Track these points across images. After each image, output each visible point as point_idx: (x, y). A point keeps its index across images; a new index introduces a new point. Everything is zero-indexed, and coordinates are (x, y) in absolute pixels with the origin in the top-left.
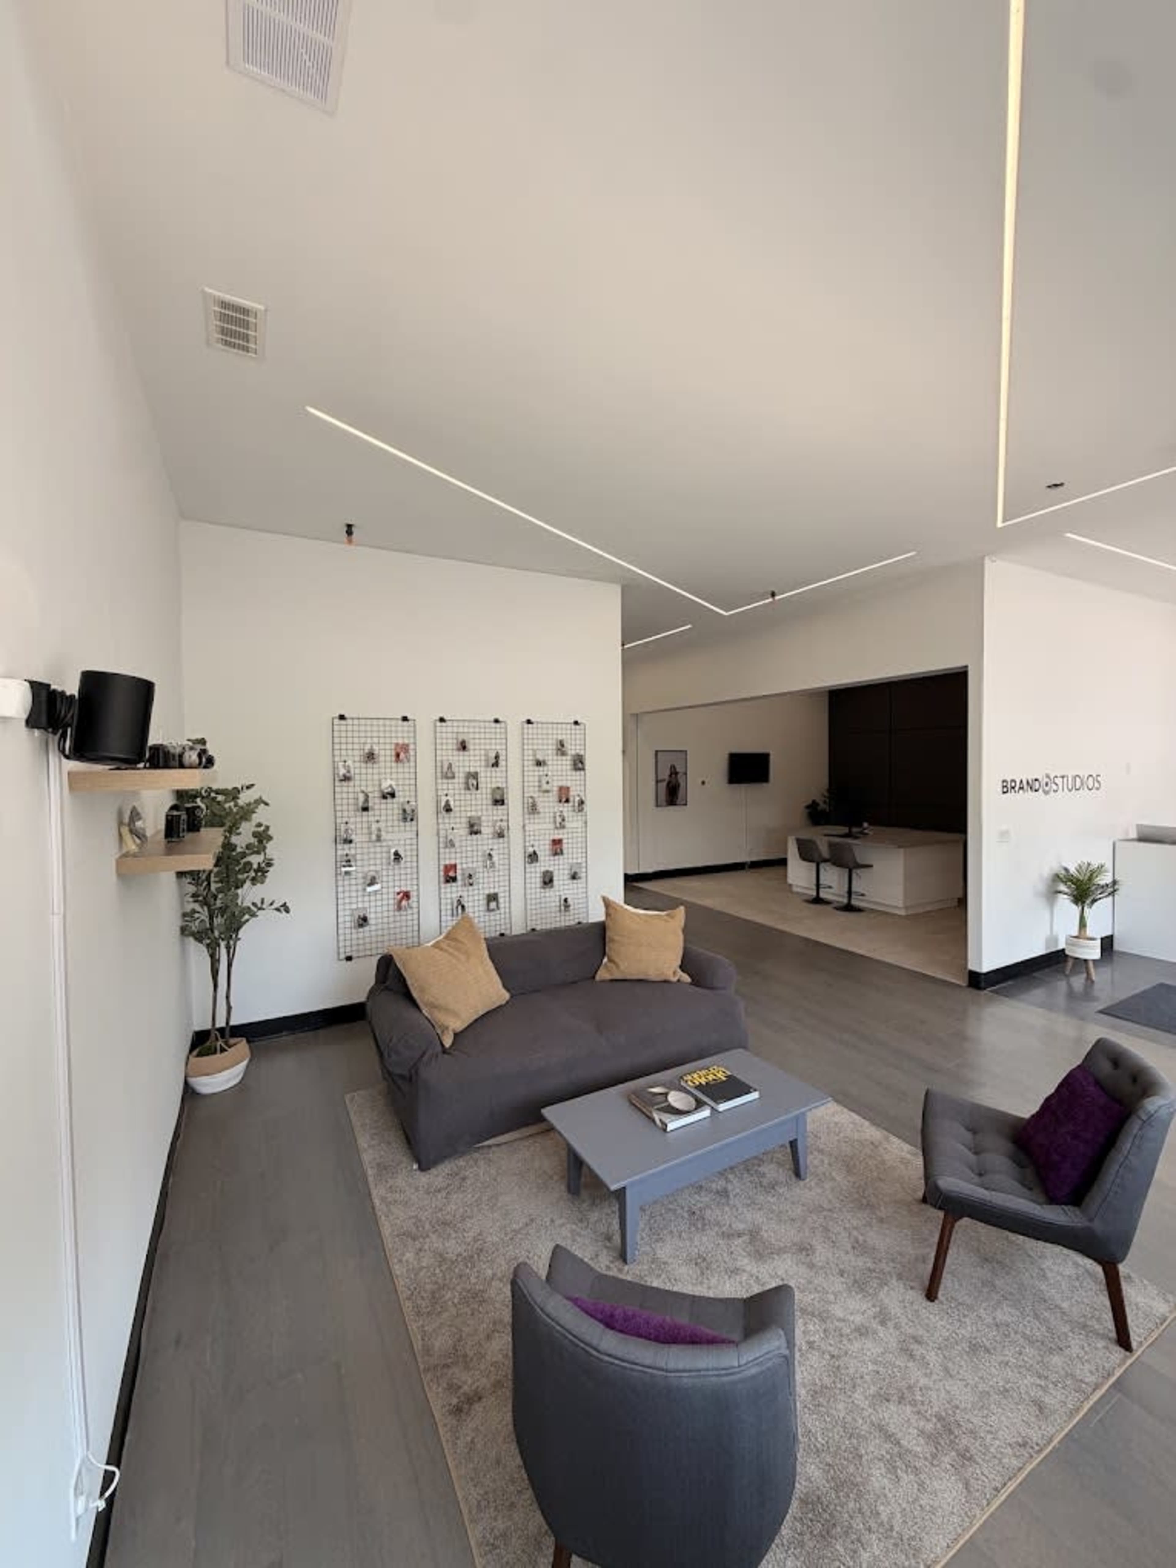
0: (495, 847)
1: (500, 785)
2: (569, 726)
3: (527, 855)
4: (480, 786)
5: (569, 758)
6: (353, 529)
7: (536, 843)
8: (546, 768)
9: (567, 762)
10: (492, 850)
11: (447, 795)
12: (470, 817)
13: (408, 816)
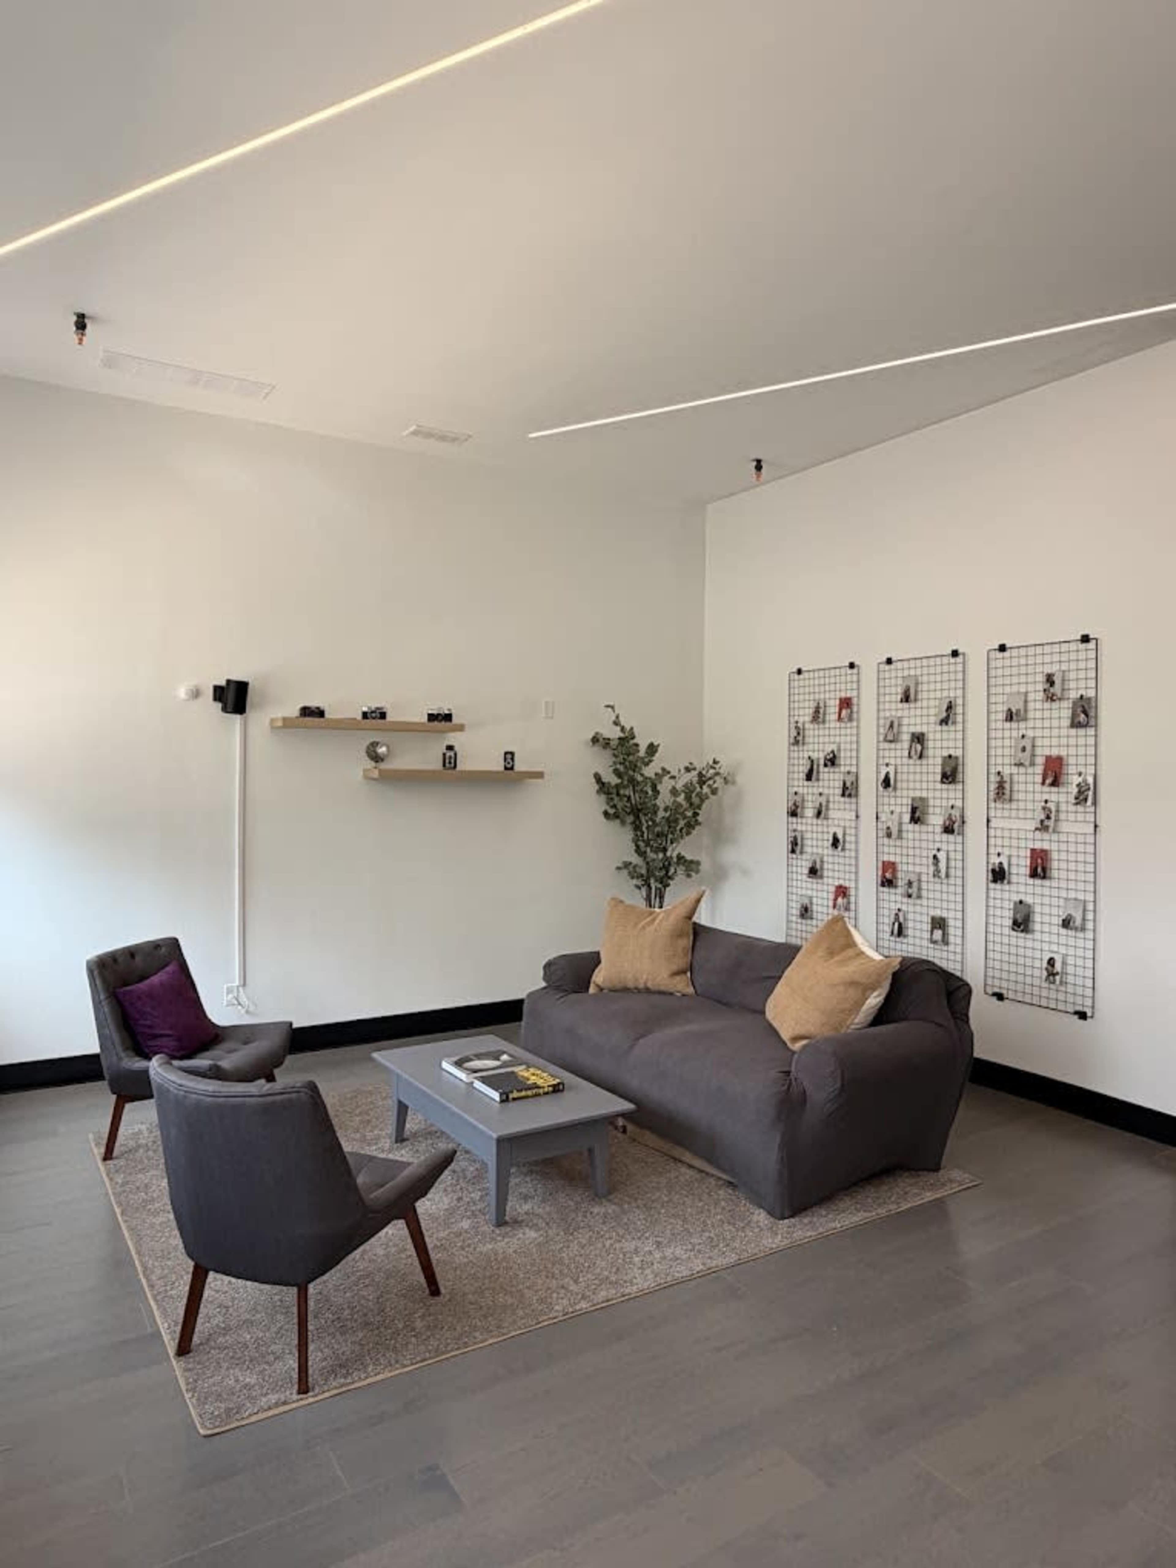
0: (944, 847)
1: (952, 752)
2: (1073, 647)
3: (990, 867)
4: (925, 753)
5: (1067, 704)
6: (763, 464)
7: (1006, 851)
8: (1022, 725)
9: (1064, 711)
10: (939, 850)
11: (887, 765)
12: (913, 799)
13: (849, 791)
